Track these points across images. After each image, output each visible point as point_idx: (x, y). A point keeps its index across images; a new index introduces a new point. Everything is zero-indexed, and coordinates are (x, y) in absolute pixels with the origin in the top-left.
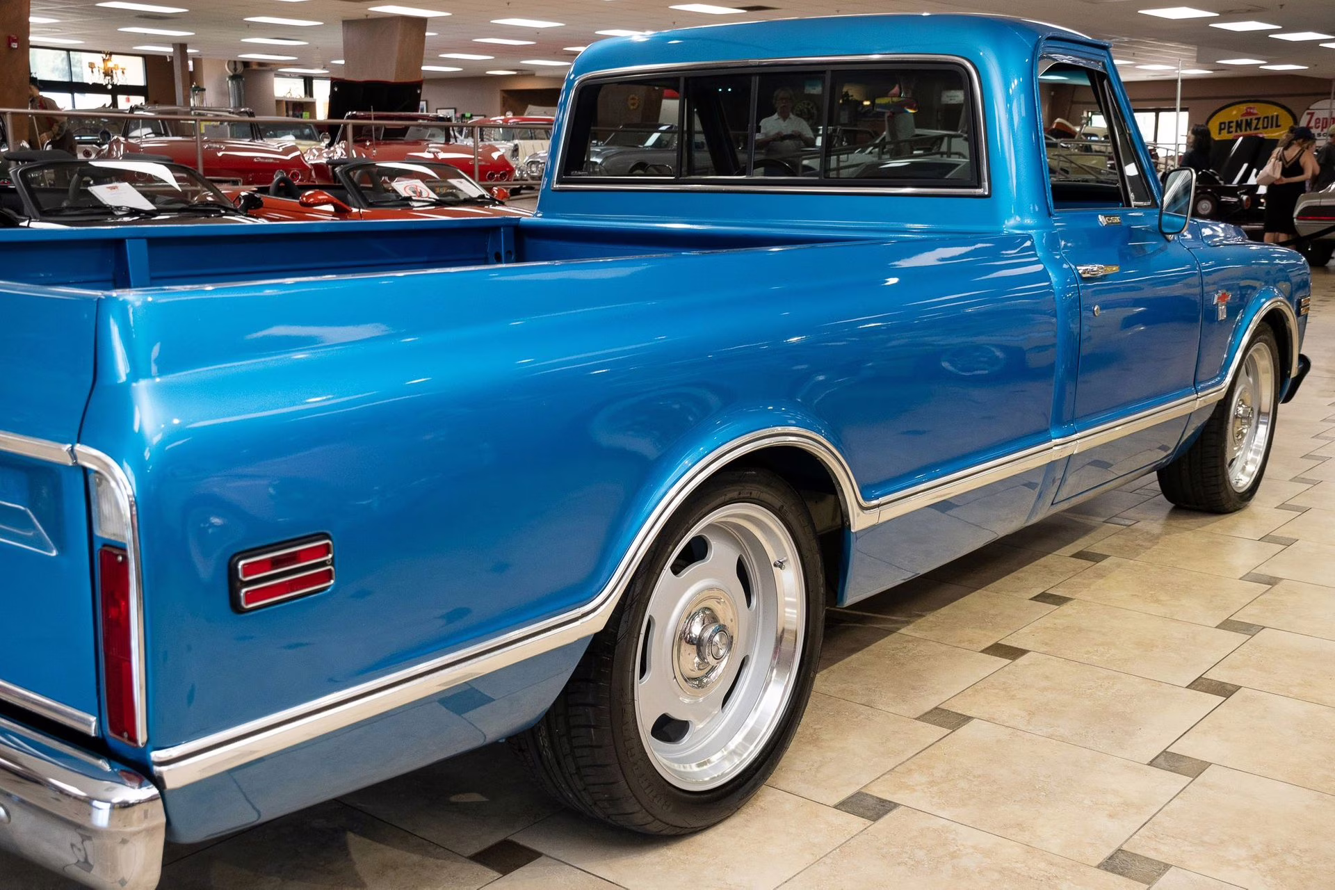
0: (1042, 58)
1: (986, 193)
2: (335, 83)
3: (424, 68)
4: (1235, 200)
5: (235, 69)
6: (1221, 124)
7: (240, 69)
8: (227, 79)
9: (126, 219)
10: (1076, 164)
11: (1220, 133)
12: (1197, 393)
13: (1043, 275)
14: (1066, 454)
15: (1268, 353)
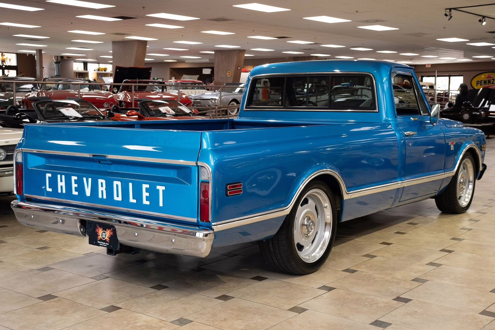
0: (393, 73)
1: (377, 111)
2: (117, 68)
3: (146, 59)
4: (478, 113)
5: (57, 59)
6: (477, 81)
7: (59, 59)
8: (54, 63)
9: (73, 120)
10: (412, 99)
11: (477, 85)
12: (445, 172)
13: (394, 135)
14: (403, 186)
15: (470, 162)
